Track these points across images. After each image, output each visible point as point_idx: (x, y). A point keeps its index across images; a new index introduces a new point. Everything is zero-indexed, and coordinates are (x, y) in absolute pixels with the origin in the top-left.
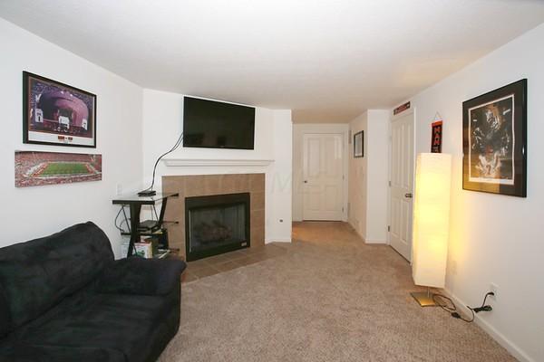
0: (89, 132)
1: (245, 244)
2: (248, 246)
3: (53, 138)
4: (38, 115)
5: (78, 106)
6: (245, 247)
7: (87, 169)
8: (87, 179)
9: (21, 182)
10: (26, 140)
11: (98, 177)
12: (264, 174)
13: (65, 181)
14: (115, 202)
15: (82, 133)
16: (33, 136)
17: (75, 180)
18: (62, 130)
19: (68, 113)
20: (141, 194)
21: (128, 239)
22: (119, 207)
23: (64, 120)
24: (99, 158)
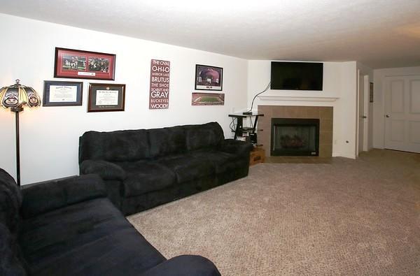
0: (219, 84)
1: (315, 153)
2: (317, 155)
3: (205, 87)
4: (200, 79)
5: (215, 74)
6: (314, 155)
7: (218, 100)
8: (217, 104)
9: (194, 104)
10: (196, 89)
11: (222, 104)
12: (332, 107)
13: (208, 104)
14: (230, 116)
15: (216, 85)
16: (198, 87)
17: (212, 104)
18: (209, 84)
19: (210, 77)
20: (244, 114)
21: (234, 133)
22: (231, 118)
23: (209, 80)
24: (223, 95)
